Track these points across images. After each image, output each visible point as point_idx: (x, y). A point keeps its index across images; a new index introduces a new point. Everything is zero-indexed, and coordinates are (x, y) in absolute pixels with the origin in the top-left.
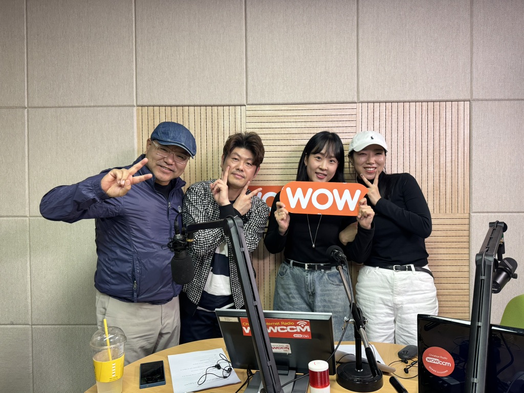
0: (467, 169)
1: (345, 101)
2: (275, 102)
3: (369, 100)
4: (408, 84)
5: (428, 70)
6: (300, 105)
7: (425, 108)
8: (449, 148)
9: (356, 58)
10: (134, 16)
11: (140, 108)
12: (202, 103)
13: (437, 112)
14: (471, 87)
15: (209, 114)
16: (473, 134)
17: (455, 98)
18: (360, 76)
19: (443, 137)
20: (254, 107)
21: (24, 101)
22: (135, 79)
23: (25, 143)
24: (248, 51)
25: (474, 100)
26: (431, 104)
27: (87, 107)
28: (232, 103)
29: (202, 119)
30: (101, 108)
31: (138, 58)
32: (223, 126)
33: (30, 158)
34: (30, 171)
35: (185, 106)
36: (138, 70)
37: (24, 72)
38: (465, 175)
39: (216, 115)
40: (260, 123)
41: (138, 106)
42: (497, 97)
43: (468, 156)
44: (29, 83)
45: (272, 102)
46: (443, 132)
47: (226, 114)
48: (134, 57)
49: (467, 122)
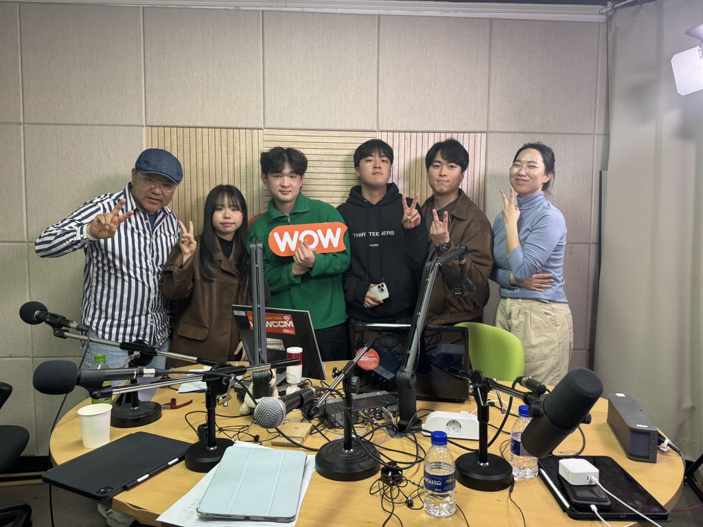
1: (365, 129)
2: (293, 127)
3: (388, 129)
4: (427, 114)
5: (447, 100)
9: (376, 85)
10: (142, 29)
11: (150, 128)
12: (216, 125)
14: (488, 119)
15: (224, 137)
16: (489, 166)
17: (472, 130)
18: (380, 105)
20: (271, 132)
21: (19, 117)
22: (144, 97)
23: (21, 162)
24: (265, 73)
25: (491, 132)
27: (90, 125)
28: (249, 126)
29: (217, 142)
30: (107, 127)
31: (146, 74)
32: (239, 150)
33: (27, 179)
34: (28, 193)
35: (198, 127)
36: (147, 88)
39: (231, 138)
41: (147, 126)
44: (25, 97)
45: (291, 127)
47: (243, 137)
48: (143, 74)
49: (483, 154)
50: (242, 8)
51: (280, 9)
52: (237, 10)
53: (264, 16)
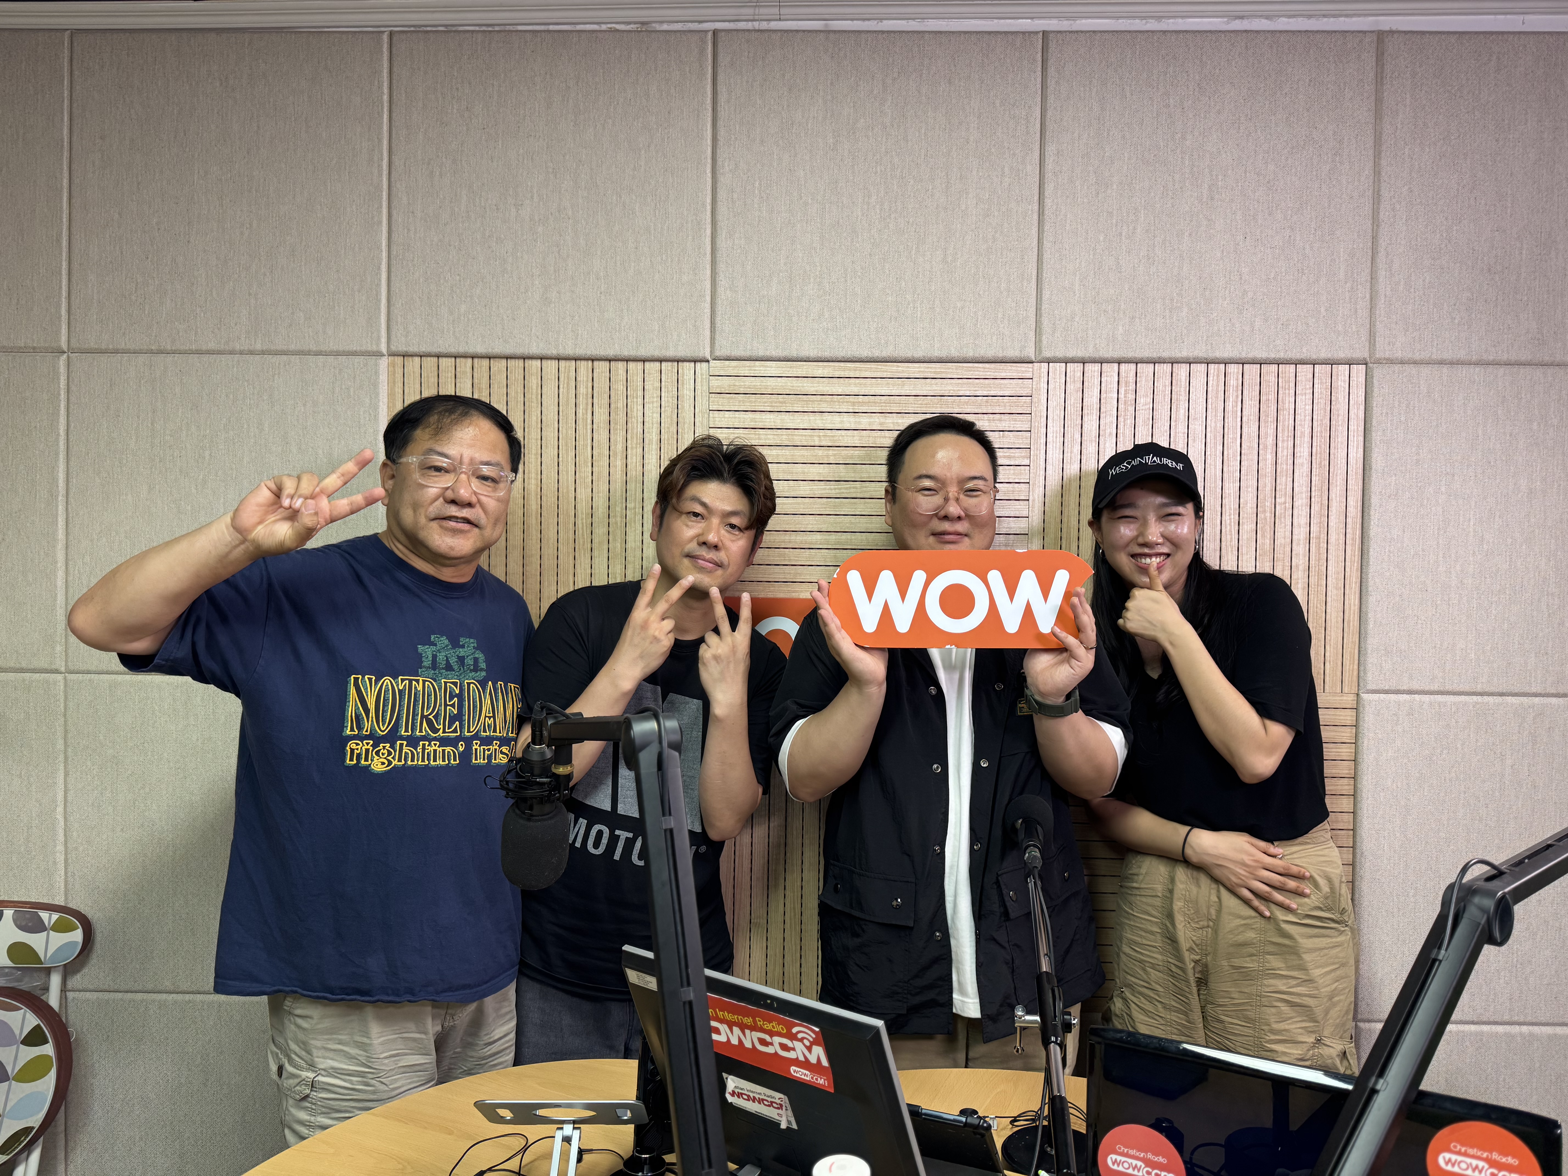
0: (1352, 562)
1: (1000, 355)
2: (794, 354)
3: (1071, 354)
4: (1185, 310)
5: (1245, 270)
6: (868, 365)
7: (1233, 382)
8: (1301, 501)
9: (1035, 230)
10: (386, 90)
11: (399, 360)
12: (580, 352)
13: (1270, 396)
14: (1372, 324)
15: (601, 384)
16: (1373, 460)
17: (1324, 355)
18: (1046, 286)
19: (1285, 466)
20: (732, 367)
21: (58, 332)
22: (384, 276)
23: (57, 454)
24: (719, 203)
25: (1379, 362)
26: (1252, 370)
27: (241, 353)
28: (671, 353)
29: (581, 399)
30: (285, 357)
31: (394, 213)
32: (640, 420)
33: (71, 500)
34: (71, 538)
35: (530, 358)
36: (394, 248)
37: (61, 248)
38: (1347, 582)
39: (621, 387)
40: (750, 415)
41: (389, 355)
42: (1447, 356)
43: (1359, 526)
44: (73, 280)
45: (786, 353)
46: (1285, 452)
47: (652, 384)
48: (385, 211)
49: (1357, 426)
50: (658, 27)
51: (764, 25)
52: (645, 30)
53: (720, 45)
